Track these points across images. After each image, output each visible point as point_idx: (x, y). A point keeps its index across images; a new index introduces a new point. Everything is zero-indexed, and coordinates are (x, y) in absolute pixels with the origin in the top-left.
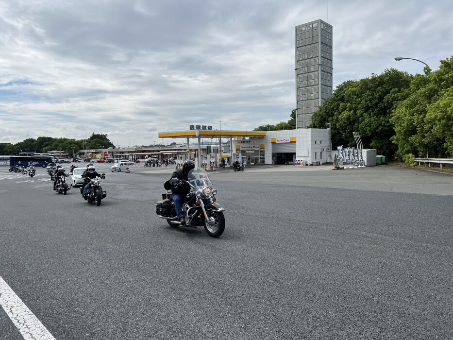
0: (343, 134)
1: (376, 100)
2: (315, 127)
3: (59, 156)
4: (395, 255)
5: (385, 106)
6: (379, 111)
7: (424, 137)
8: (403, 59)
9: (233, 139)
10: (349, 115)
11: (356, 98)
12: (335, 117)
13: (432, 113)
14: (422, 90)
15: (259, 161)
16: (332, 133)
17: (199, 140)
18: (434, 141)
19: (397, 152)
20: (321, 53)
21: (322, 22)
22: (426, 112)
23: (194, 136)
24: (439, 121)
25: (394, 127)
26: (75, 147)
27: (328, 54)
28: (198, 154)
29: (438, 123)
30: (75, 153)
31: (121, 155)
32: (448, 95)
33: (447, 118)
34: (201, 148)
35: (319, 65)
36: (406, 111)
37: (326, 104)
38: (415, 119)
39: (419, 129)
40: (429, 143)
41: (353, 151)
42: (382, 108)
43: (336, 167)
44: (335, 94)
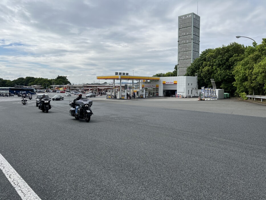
0: (204, 80)
1: (225, 60)
2: (188, 75)
3: (38, 88)
4: (233, 151)
5: (230, 64)
6: (226, 67)
7: (252, 83)
8: (240, 37)
9: (140, 81)
10: (209, 69)
11: (213, 59)
12: (200, 70)
13: (257, 69)
14: (251, 55)
15: (155, 94)
16: (198, 79)
17: (121, 81)
18: (258, 85)
19: (236, 91)
20: (193, 32)
21: (194, 14)
22: (254, 68)
23: (118, 79)
24: (261, 74)
25: (235, 76)
26: (47, 83)
27: (197, 33)
28: (119, 89)
29: (260, 75)
30: (47, 87)
31: (74, 88)
34: (122, 86)
35: (192, 39)
36: (242, 68)
37: (195, 62)
38: (247, 72)
39: (249, 78)
40: (255, 86)
41: (211, 90)
42: (228, 66)
43: (200, 99)
44: (201, 56)
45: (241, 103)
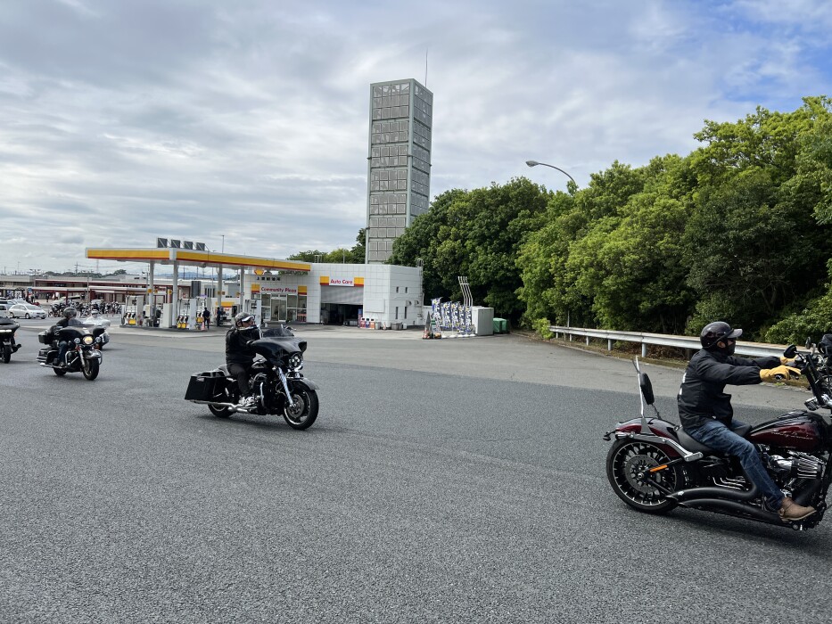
0: (442, 279)
1: (497, 227)
2: (397, 263)
5: (509, 238)
6: (500, 244)
7: (564, 293)
8: (537, 164)
9: (246, 272)
10: (454, 248)
11: (465, 220)
12: (430, 249)
13: (576, 256)
14: (563, 218)
15: (295, 317)
16: (424, 276)
17: (176, 269)
18: (578, 300)
19: (525, 315)
20: (414, 137)
21: (416, 83)
22: (569, 253)
23: (165, 261)
24: (586, 269)
25: (522, 272)
27: (423, 140)
28: (171, 296)
29: (584, 272)
32: (600, 230)
33: (598, 265)
34: (180, 284)
35: (408, 156)
36: (540, 249)
37: (417, 225)
38: (552, 263)
39: (557, 279)
40: (571, 303)
41: (457, 308)
42: (504, 240)
43: (429, 335)
44: (433, 210)
45: (536, 347)
